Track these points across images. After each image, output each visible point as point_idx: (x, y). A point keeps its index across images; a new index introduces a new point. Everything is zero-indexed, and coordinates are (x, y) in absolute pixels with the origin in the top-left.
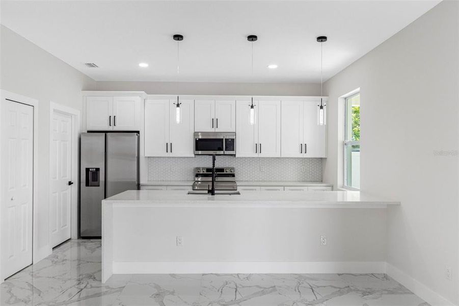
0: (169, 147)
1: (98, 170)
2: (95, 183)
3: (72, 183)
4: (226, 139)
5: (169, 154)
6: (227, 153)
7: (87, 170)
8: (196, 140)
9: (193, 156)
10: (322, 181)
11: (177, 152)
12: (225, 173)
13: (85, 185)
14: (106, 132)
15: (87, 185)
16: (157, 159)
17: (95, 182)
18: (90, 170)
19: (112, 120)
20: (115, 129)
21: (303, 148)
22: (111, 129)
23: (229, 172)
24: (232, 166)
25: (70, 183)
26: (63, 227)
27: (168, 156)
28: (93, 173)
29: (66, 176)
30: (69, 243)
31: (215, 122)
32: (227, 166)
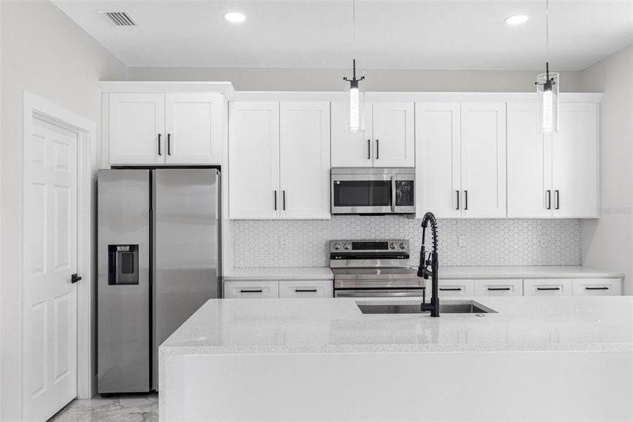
0: (280, 200)
1: (134, 248)
2: (130, 277)
3: (80, 278)
4: (396, 181)
5: (281, 214)
6: (398, 209)
7: (112, 249)
8: (335, 185)
9: (328, 216)
10: (581, 265)
11: (295, 210)
12: (390, 250)
13: (107, 282)
14: (151, 168)
15: (112, 281)
16: (251, 223)
17: (130, 275)
18: (118, 248)
19: (164, 142)
20: (171, 161)
21: (553, 199)
22: (160, 161)
23: (397, 249)
24: (401, 237)
25: (75, 279)
26: (58, 377)
27: (278, 217)
28: (124, 254)
29: (67, 264)
30: (72, 411)
31: (373, 148)
32: (392, 236)
